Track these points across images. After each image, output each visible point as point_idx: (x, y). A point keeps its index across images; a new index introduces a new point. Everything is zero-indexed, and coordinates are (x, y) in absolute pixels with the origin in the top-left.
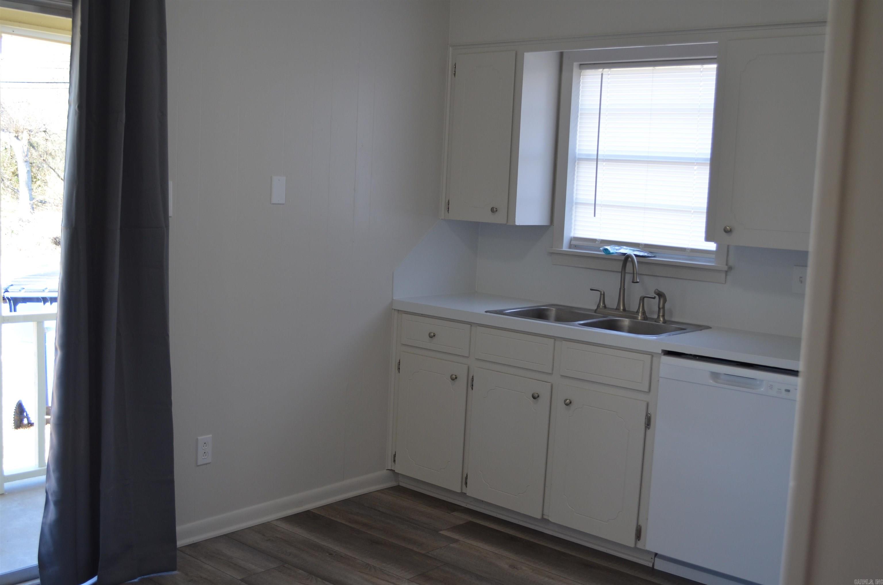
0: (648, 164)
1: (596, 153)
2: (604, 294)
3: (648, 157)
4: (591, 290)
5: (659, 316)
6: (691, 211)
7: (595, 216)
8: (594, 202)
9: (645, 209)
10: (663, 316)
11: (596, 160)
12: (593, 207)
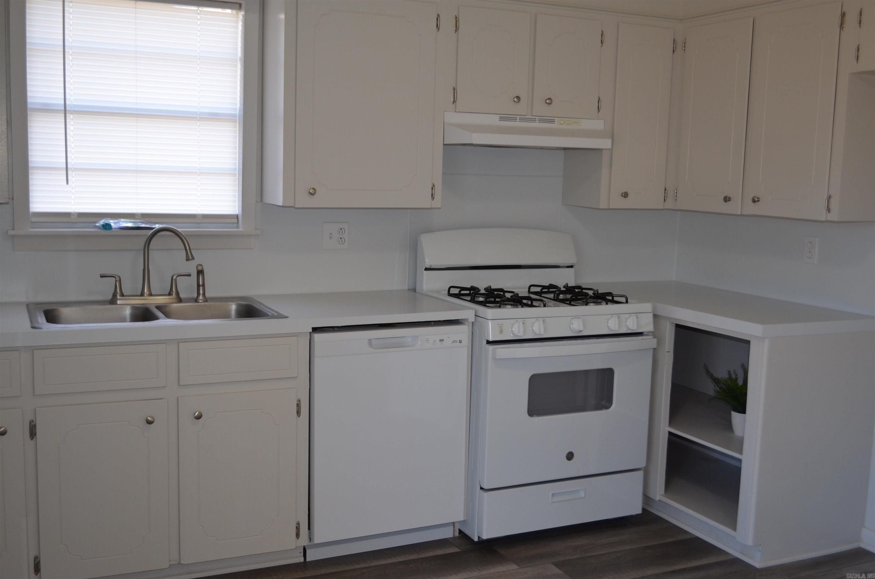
0: (137, 117)
1: (63, 103)
2: (120, 280)
3: (137, 109)
4: (102, 276)
5: (198, 294)
6: (197, 173)
7: (67, 183)
8: (65, 166)
9: (137, 171)
10: (204, 294)
11: (63, 112)
12: (65, 172)
